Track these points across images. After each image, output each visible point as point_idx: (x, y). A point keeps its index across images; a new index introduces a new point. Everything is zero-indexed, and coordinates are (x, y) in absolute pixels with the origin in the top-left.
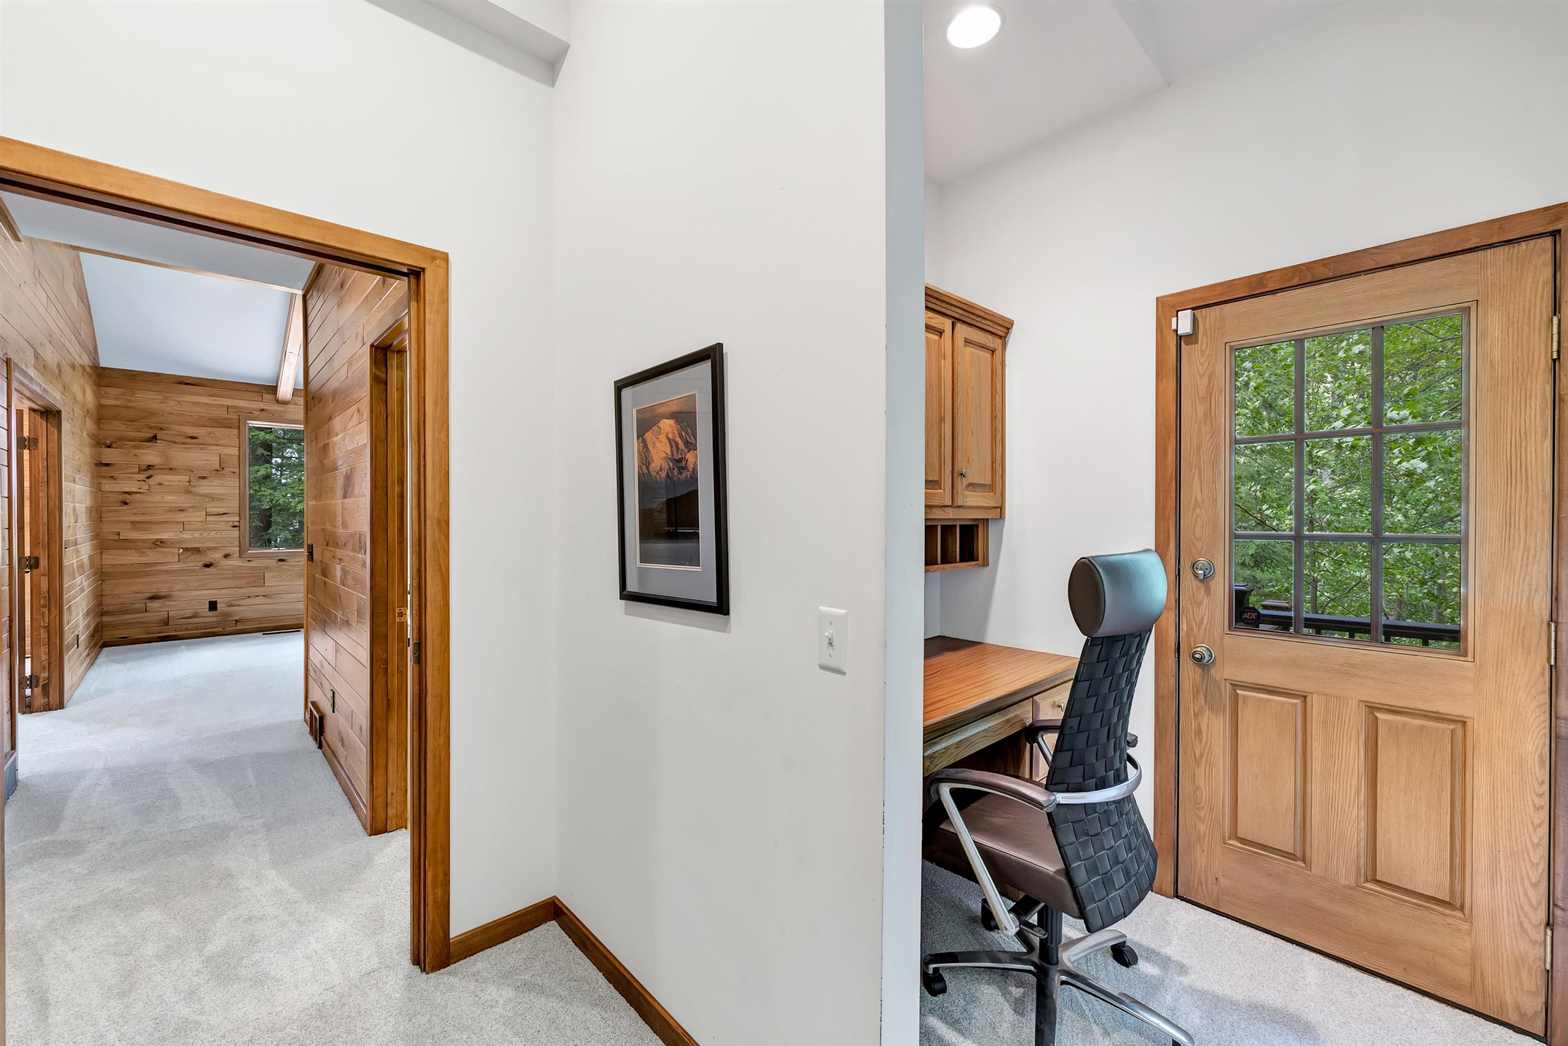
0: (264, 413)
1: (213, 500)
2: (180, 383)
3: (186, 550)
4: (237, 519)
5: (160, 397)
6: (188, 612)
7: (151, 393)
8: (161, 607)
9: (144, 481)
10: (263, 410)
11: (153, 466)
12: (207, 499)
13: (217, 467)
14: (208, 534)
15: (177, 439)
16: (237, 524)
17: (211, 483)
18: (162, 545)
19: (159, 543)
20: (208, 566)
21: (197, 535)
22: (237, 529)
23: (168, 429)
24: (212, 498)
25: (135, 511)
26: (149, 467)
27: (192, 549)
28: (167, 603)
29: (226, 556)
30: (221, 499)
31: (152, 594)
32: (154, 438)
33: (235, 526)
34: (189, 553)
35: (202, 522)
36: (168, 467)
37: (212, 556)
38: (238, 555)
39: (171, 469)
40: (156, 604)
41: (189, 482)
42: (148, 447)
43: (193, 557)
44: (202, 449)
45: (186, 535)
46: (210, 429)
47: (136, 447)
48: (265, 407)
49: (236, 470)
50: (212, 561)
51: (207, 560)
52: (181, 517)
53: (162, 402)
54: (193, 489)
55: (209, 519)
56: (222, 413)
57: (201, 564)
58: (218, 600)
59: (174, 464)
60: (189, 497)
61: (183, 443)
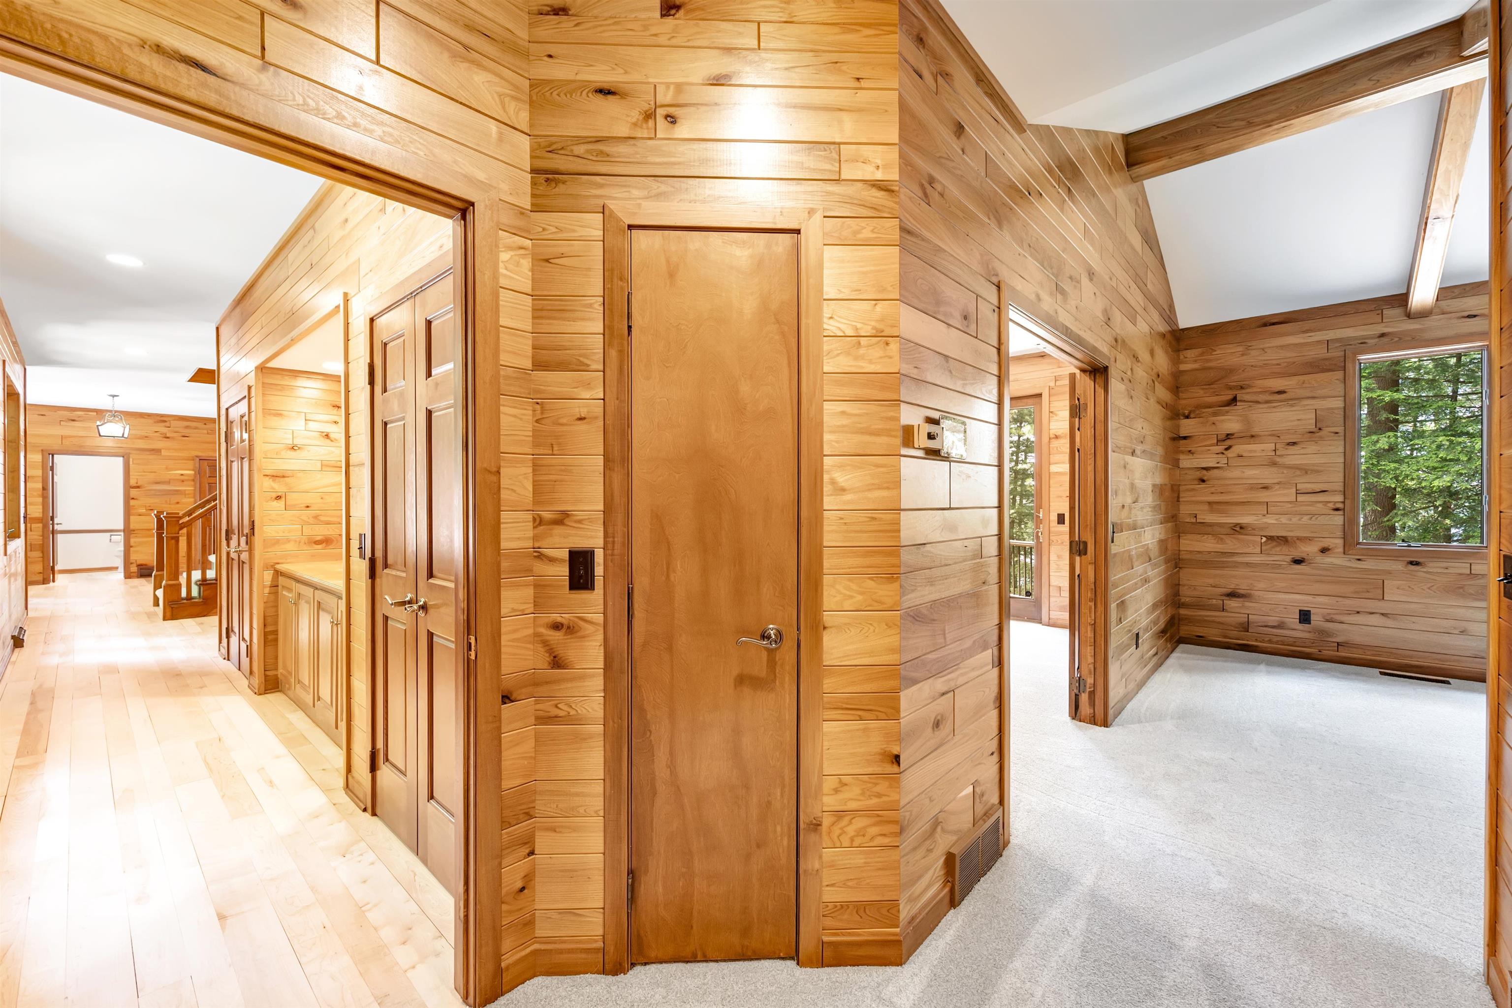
0: (1385, 340)
1: (1306, 473)
2: (1265, 325)
3: (1270, 538)
4: (1340, 498)
5: (1240, 349)
6: (1273, 620)
7: (1231, 346)
8: (1240, 607)
9: (1223, 453)
10: (1383, 335)
11: (1232, 434)
12: (1298, 473)
13: (1312, 427)
14: (1300, 520)
15: (1262, 397)
16: (1340, 506)
17: (1302, 451)
18: (1242, 531)
19: (1238, 529)
20: (1298, 562)
21: (1284, 520)
22: (1341, 512)
23: (1249, 386)
24: (1305, 470)
25: (1213, 490)
26: (1229, 436)
27: (1278, 537)
28: (1247, 604)
29: (1324, 550)
30: (1317, 471)
31: (1229, 591)
32: (1234, 400)
33: (1337, 509)
34: (1275, 543)
35: (1290, 502)
36: (1249, 434)
37: (1303, 549)
38: (1341, 550)
39: (1252, 436)
40: (1232, 604)
41: (1275, 450)
42: (1227, 412)
43: (1278, 549)
44: (1292, 406)
45: (1270, 520)
46: (1301, 378)
47: (1215, 414)
48: (1386, 330)
49: (1340, 429)
50: (1304, 555)
51: (1298, 555)
52: (1264, 496)
53: (1243, 355)
54: (1278, 459)
55: (1301, 498)
56: (1321, 352)
57: (1289, 559)
58: (1313, 611)
59: (1256, 430)
60: (1274, 469)
61: (1267, 402)
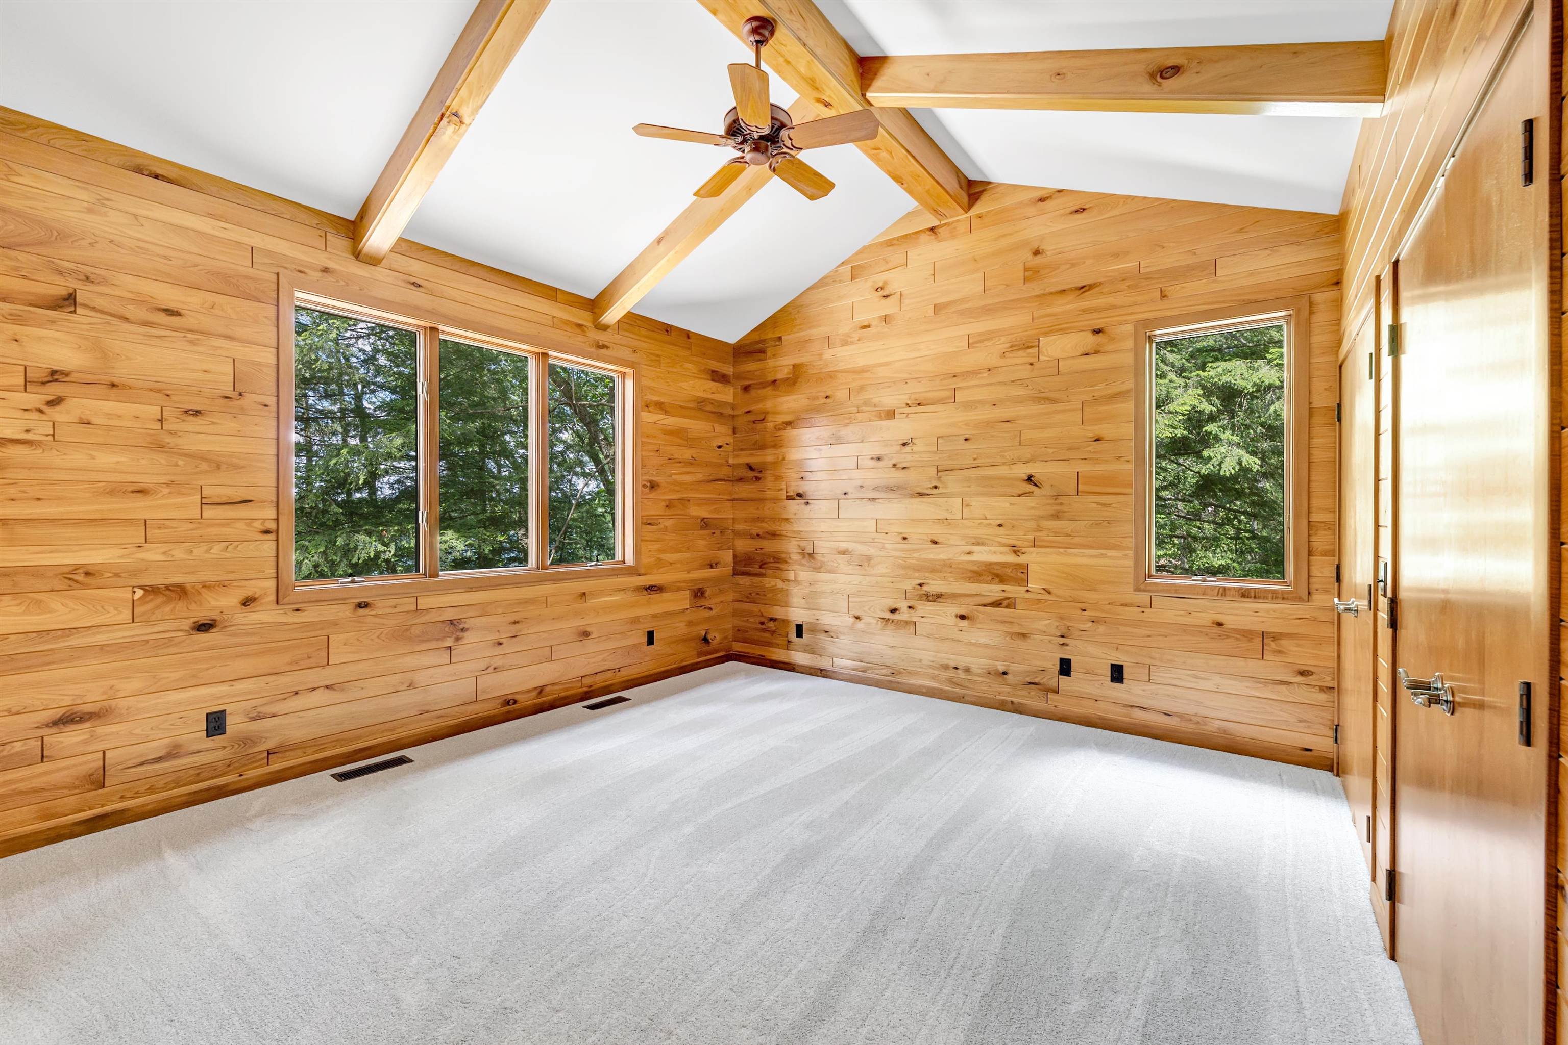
0: (329, 278)
1: (219, 467)
2: (139, 170)
3: (152, 591)
4: (271, 513)
5: (84, 195)
6: (157, 747)
7: (59, 180)
8: (85, 742)
9: (41, 411)
10: (326, 270)
11: (67, 374)
12: (204, 466)
13: (228, 389)
14: (208, 551)
15: (131, 311)
16: (272, 526)
17: (212, 429)
18: (89, 580)
19: (80, 577)
20: (204, 627)
21: (179, 553)
22: (272, 536)
23: (103, 281)
24: (216, 464)
25: (13, 491)
26: (55, 376)
27: (167, 588)
28: (102, 730)
29: (247, 602)
30: (236, 467)
31: (60, 713)
32: (69, 301)
33: (267, 532)
34: (160, 599)
35: (191, 521)
36: (107, 379)
37: (214, 603)
38: (273, 598)
39: (113, 385)
40: (72, 737)
41: (161, 421)
42: (53, 322)
43: (167, 609)
44: (193, 343)
45: (153, 554)
46: (211, 298)
47: (17, 320)
48: (331, 265)
49: (271, 401)
50: (214, 615)
51: (202, 614)
52: (139, 508)
53: (90, 211)
54: (168, 439)
55: (209, 512)
56: (240, 264)
57: (187, 624)
58: (229, 709)
59: (121, 373)
60: (162, 459)
61: (146, 324)
